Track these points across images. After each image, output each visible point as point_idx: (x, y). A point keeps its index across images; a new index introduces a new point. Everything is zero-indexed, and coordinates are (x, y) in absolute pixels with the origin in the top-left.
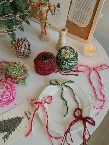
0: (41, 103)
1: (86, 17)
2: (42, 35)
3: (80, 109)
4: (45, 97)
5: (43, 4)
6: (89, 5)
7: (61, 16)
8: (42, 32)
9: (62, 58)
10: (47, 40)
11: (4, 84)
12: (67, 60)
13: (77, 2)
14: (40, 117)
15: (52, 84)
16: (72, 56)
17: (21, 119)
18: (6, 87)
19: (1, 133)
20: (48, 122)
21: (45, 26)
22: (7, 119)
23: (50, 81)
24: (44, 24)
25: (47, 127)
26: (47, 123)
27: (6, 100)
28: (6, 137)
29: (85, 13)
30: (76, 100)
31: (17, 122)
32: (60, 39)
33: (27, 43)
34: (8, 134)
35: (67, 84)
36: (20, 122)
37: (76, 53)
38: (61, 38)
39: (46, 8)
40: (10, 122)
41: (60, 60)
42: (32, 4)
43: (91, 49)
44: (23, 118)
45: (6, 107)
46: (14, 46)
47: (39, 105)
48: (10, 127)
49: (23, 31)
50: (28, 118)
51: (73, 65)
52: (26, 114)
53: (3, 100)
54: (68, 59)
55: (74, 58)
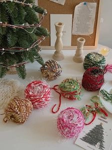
1: (89, 26)
6: (90, 14)
9: (95, 62)
13: (78, 16)
28: (101, 146)
29: (88, 23)
31: (99, 129)
34: (100, 143)
36: (102, 128)
40: (94, 133)
43: (105, 50)
44: (101, 124)
46: (48, 69)
50: (106, 122)
52: (100, 120)
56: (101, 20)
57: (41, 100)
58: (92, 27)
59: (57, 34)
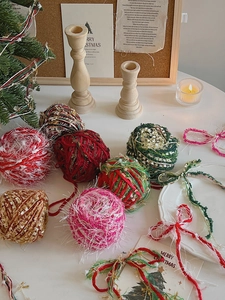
0: (178, 226)
1: (154, 32)
4: (174, 213)
6: (156, 4)
7: (98, 49)
13: (128, 8)
14: (195, 253)
17: (159, 273)
20: (218, 253)
26: (219, 256)
29: (151, 24)
35: (193, 169)
36: (162, 280)
44: (161, 269)
47: (177, 232)
50: (172, 265)
56: (182, 17)
57: (18, 168)
58: (162, 33)
59: (74, 53)
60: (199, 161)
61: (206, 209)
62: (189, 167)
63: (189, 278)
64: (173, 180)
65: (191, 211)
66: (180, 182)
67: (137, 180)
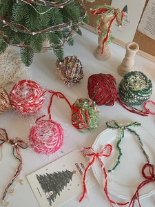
0: (97, 155)
2: (99, 52)
3: (150, 165)
4: (101, 147)
5: (106, 10)
7: (127, 24)
8: (99, 47)
9: (130, 89)
10: (106, 59)
11: (49, 125)
12: (136, 93)
14: (95, 175)
15: (110, 127)
16: (144, 87)
17: (72, 173)
18: (53, 130)
19: (45, 192)
21: (105, 40)
22: (52, 173)
23: (107, 123)
24: (103, 38)
25: (105, 190)
26: (106, 185)
27: (53, 147)
28: (51, 198)
30: (144, 152)
31: (66, 177)
32: (125, 60)
33: (79, 64)
34: (54, 193)
35: (132, 128)
36: (71, 178)
37: (150, 81)
38: (128, 58)
39: (110, 16)
40: (57, 177)
41: (127, 92)
42: (91, 9)
44: (74, 172)
45: (51, 156)
46: (61, 68)
47: (94, 158)
48: (56, 184)
49: (72, 45)
50: (81, 173)
51: (144, 100)
52: (78, 166)
53: (49, 147)
54: (138, 91)
55: (147, 90)
60: (140, 124)
61: (121, 154)
62: (130, 125)
63: (84, 186)
64: (114, 128)
65: (113, 151)
66: (118, 131)
67: (86, 118)
